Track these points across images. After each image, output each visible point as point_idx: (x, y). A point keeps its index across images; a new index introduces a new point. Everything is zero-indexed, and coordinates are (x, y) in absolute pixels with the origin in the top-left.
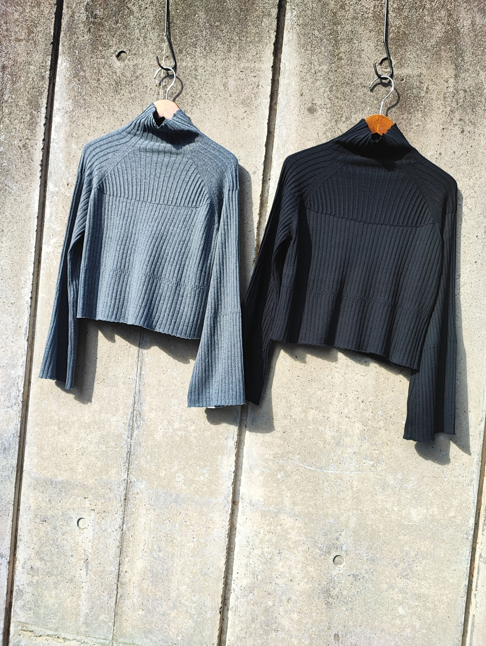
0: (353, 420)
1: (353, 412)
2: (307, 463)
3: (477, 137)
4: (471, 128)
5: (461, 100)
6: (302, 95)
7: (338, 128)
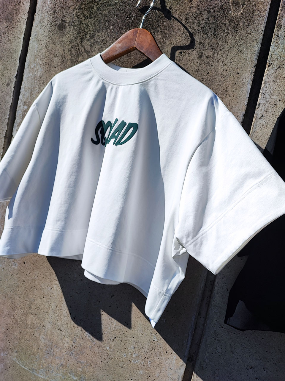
0: (64, 333)
1: (65, 326)
2: (22, 362)
3: (215, 64)
4: (209, 53)
5: (204, 22)
6: (54, 12)
7: (82, 46)
